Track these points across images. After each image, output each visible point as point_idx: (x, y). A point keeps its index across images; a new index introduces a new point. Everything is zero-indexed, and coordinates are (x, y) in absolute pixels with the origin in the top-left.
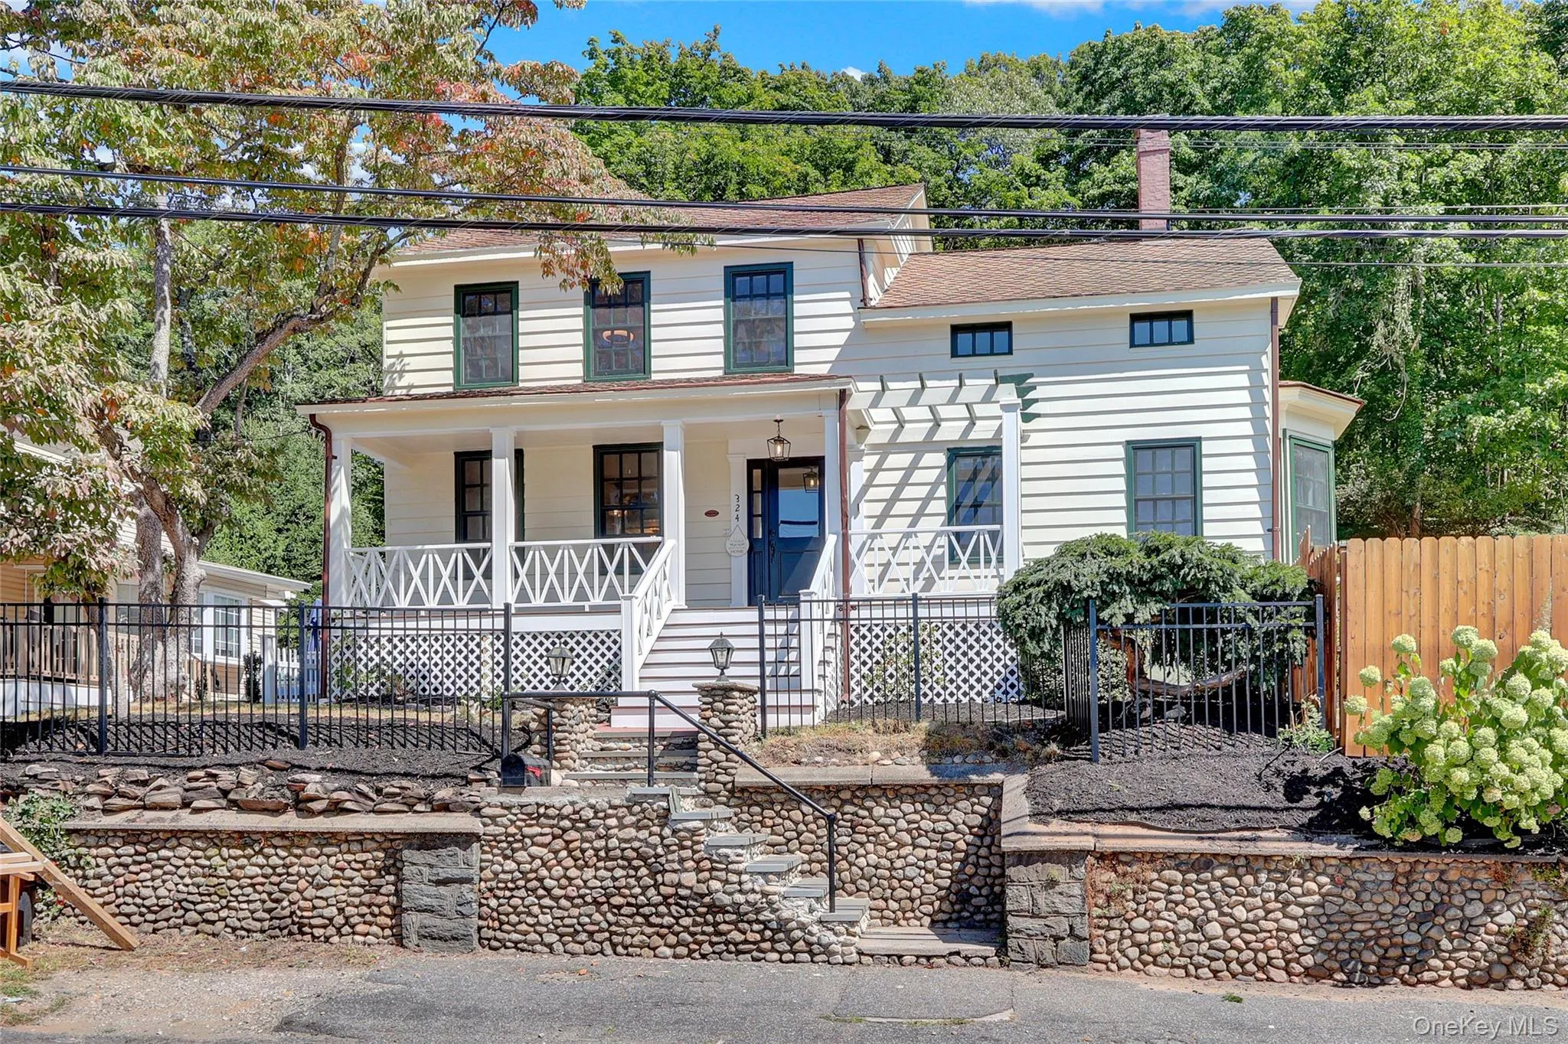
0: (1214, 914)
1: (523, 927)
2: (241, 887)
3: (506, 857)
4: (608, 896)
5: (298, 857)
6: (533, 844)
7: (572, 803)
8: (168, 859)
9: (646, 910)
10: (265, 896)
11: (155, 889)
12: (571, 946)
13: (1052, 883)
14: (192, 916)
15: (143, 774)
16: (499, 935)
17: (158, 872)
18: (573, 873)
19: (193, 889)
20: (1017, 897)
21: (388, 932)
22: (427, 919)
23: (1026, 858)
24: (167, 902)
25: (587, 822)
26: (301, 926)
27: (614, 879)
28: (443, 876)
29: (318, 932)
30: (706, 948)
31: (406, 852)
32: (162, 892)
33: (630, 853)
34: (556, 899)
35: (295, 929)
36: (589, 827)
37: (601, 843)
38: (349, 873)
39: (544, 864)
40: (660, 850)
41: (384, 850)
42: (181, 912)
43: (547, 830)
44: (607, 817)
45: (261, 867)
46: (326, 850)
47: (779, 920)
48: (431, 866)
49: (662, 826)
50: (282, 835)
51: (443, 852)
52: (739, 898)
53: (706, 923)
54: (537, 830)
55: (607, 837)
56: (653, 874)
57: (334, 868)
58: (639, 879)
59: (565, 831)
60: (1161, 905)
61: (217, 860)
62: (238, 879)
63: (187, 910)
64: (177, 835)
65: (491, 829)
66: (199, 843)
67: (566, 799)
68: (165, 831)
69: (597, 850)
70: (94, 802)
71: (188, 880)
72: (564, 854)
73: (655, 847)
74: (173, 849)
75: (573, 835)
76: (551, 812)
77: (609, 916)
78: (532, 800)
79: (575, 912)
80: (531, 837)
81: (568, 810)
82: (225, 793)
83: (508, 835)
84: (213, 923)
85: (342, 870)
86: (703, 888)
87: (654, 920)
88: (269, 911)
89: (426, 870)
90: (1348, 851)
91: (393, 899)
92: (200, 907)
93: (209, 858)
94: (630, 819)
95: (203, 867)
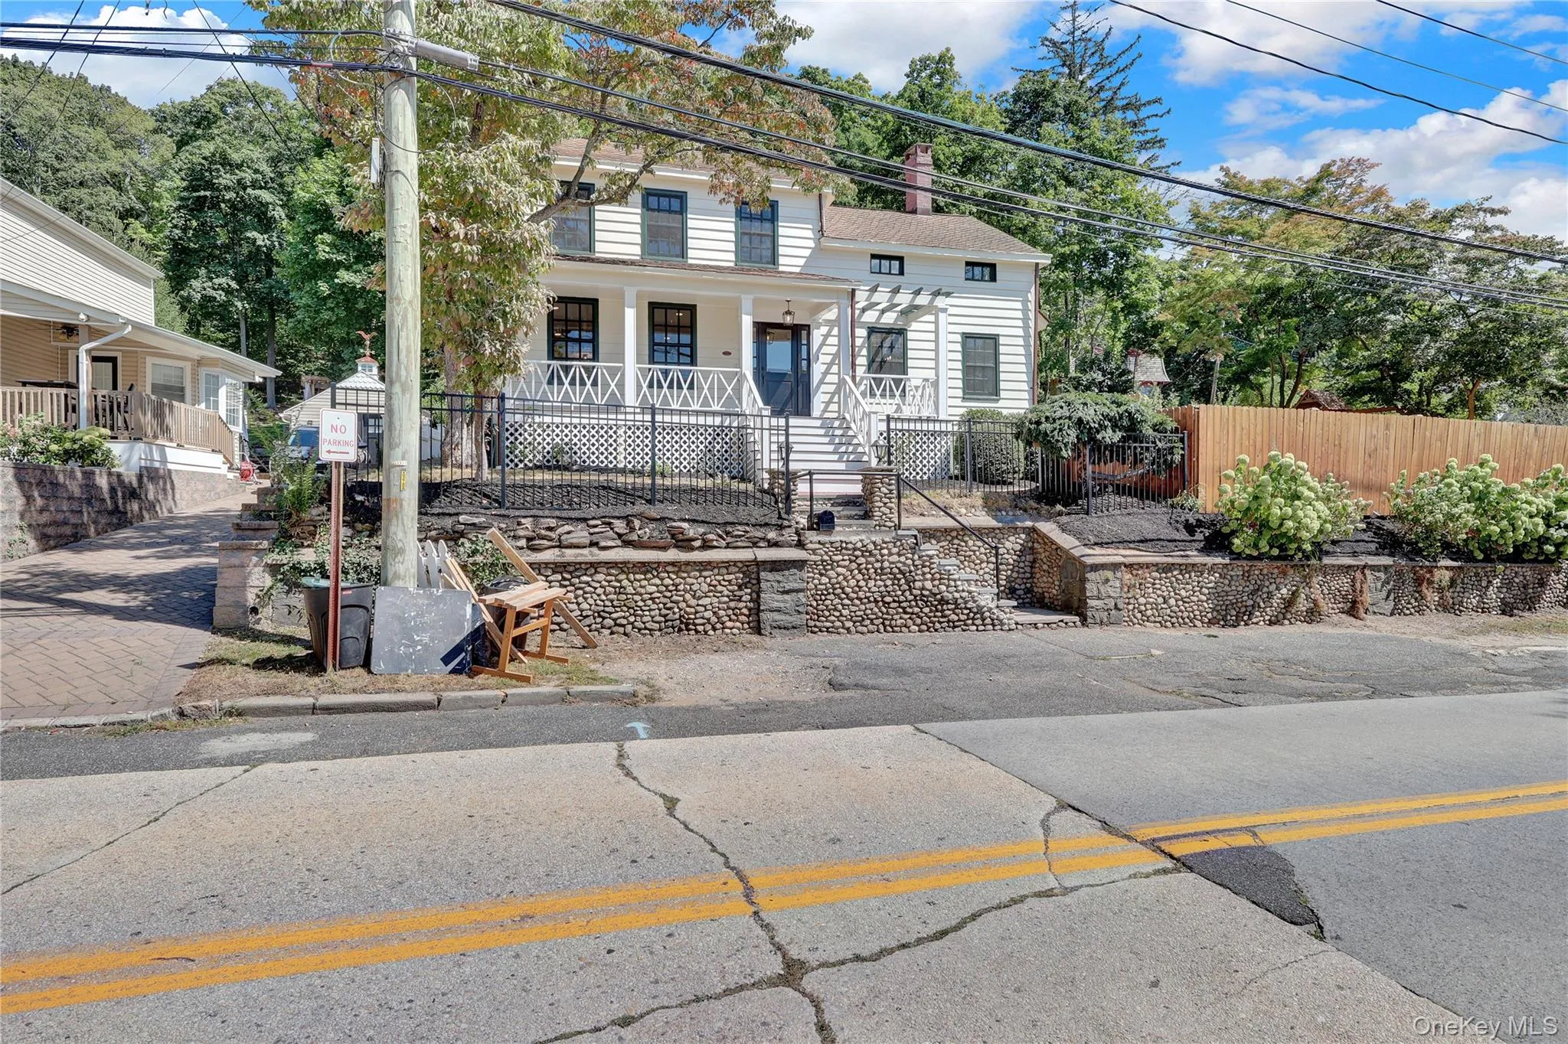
0: (1172, 594)
1: (832, 618)
2: (643, 601)
3: (821, 575)
4: (883, 597)
5: (684, 578)
6: (838, 566)
7: (861, 541)
8: (587, 583)
9: (904, 604)
10: (661, 606)
11: (578, 604)
12: (860, 628)
13: (1107, 580)
14: (608, 622)
15: (552, 523)
16: (818, 624)
17: (580, 592)
18: (862, 583)
19: (608, 603)
20: (1091, 589)
21: (746, 626)
22: (776, 616)
23: (1095, 568)
24: (590, 613)
25: (870, 552)
26: (687, 625)
27: (886, 586)
28: (787, 588)
29: (700, 628)
30: (938, 625)
31: (762, 574)
32: (585, 606)
33: (896, 570)
34: (852, 600)
35: (683, 626)
36: (871, 554)
37: (878, 565)
38: (719, 588)
39: (845, 579)
40: (912, 568)
41: (744, 573)
42: (599, 620)
43: (846, 557)
44: (881, 549)
45: (657, 586)
46: (705, 573)
47: (978, 606)
48: (779, 582)
49: (913, 554)
50: (673, 564)
51: (786, 573)
52: (957, 595)
53: (937, 611)
54: (840, 557)
55: (882, 562)
56: (908, 583)
57: (710, 585)
58: (900, 586)
59: (857, 557)
60: (1151, 590)
61: (625, 583)
62: (641, 595)
63: (604, 618)
64: (595, 566)
65: (813, 557)
66: (613, 571)
67: (857, 538)
68: (586, 563)
69: (876, 570)
70: (523, 543)
71: (603, 597)
72: (856, 572)
73: (909, 566)
74: (591, 576)
75: (862, 560)
76: (850, 546)
77: (884, 610)
78: (838, 538)
79: (863, 607)
80: (838, 562)
81: (859, 545)
82: (620, 536)
83: (823, 561)
84: (623, 626)
85: (715, 586)
86: (935, 590)
87: (909, 610)
88: (665, 616)
89: (775, 585)
90: (1227, 561)
91: (751, 605)
92: (614, 616)
93: (620, 581)
94: (895, 550)
95: (615, 587)
